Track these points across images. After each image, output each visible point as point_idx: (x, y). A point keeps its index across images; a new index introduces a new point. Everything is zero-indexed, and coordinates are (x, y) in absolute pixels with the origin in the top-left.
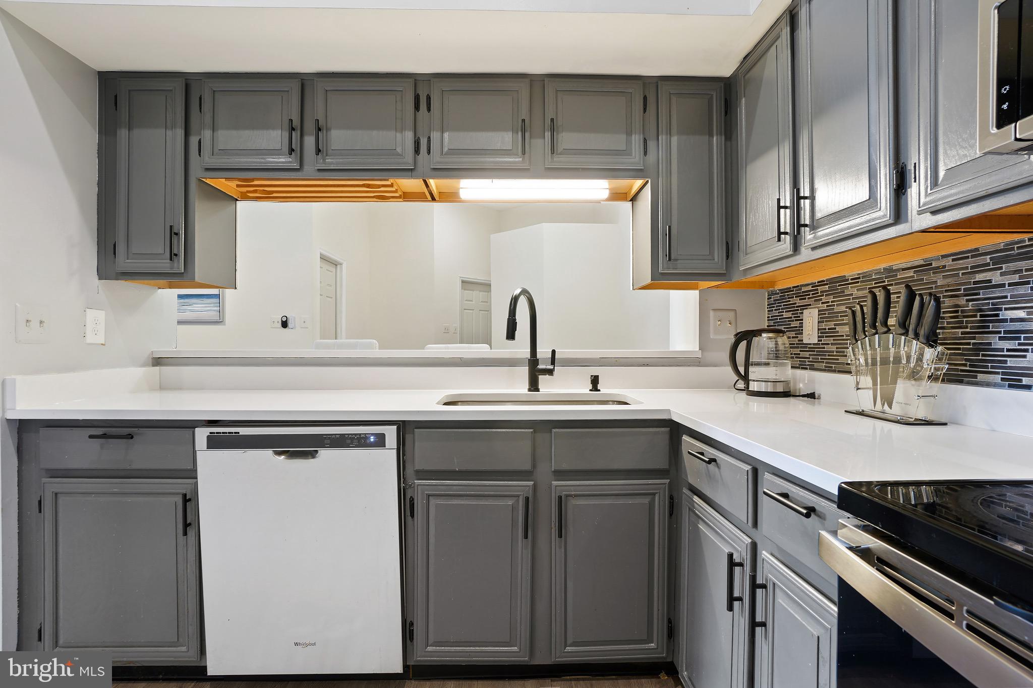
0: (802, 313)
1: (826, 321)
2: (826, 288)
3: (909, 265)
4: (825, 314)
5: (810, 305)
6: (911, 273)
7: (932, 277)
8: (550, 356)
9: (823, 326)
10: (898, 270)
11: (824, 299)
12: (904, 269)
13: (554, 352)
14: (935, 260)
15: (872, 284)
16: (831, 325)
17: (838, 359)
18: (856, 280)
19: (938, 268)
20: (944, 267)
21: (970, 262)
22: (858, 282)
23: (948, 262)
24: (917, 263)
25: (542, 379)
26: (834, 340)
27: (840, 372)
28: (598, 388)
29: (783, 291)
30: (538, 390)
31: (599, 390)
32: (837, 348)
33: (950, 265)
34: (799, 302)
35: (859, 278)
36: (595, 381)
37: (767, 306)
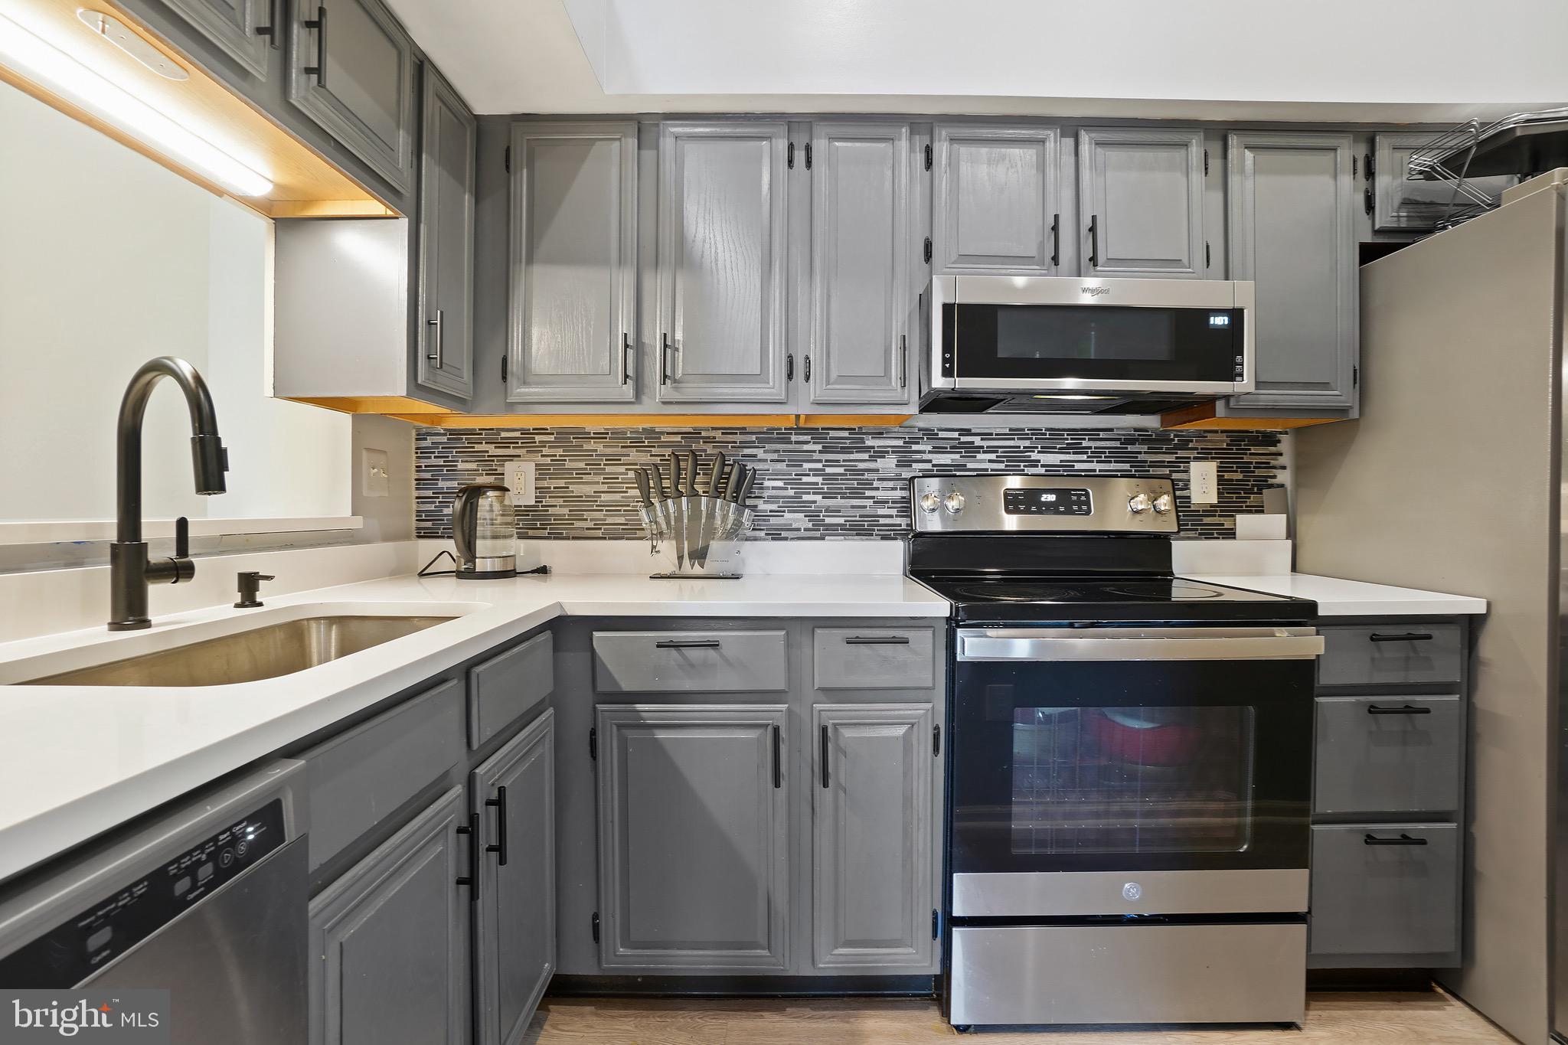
0: (503, 465)
1: (550, 479)
2: (552, 438)
3: (676, 430)
4: (550, 469)
5: (519, 456)
6: (678, 438)
7: (701, 445)
8: (172, 533)
9: (542, 484)
10: (662, 433)
11: (546, 451)
12: (668, 434)
13: (182, 525)
14: (705, 430)
15: (626, 443)
16: (562, 483)
17: (573, 524)
18: (600, 436)
19: (709, 438)
20: (714, 438)
21: (738, 438)
22: (606, 438)
23: (718, 434)
24: (684, 430)
25: (157, 592)
26: (564, 501)
27: (574, 538)
28: (258, 600)
29: (452, 432)
30: (144, 623)
31: (260, 604)
32: (570, 511)
33: (719, 437)
34: (492, 450)
35: (608, 433)
36: (249, 584)
37: (414, 450)
